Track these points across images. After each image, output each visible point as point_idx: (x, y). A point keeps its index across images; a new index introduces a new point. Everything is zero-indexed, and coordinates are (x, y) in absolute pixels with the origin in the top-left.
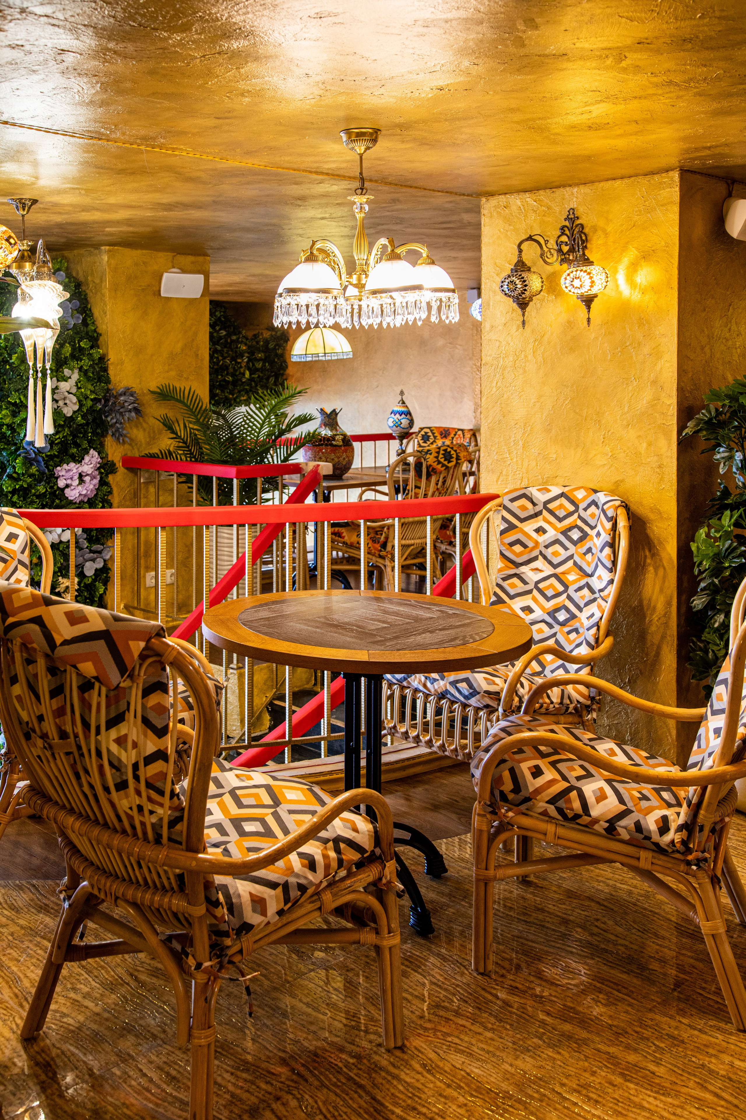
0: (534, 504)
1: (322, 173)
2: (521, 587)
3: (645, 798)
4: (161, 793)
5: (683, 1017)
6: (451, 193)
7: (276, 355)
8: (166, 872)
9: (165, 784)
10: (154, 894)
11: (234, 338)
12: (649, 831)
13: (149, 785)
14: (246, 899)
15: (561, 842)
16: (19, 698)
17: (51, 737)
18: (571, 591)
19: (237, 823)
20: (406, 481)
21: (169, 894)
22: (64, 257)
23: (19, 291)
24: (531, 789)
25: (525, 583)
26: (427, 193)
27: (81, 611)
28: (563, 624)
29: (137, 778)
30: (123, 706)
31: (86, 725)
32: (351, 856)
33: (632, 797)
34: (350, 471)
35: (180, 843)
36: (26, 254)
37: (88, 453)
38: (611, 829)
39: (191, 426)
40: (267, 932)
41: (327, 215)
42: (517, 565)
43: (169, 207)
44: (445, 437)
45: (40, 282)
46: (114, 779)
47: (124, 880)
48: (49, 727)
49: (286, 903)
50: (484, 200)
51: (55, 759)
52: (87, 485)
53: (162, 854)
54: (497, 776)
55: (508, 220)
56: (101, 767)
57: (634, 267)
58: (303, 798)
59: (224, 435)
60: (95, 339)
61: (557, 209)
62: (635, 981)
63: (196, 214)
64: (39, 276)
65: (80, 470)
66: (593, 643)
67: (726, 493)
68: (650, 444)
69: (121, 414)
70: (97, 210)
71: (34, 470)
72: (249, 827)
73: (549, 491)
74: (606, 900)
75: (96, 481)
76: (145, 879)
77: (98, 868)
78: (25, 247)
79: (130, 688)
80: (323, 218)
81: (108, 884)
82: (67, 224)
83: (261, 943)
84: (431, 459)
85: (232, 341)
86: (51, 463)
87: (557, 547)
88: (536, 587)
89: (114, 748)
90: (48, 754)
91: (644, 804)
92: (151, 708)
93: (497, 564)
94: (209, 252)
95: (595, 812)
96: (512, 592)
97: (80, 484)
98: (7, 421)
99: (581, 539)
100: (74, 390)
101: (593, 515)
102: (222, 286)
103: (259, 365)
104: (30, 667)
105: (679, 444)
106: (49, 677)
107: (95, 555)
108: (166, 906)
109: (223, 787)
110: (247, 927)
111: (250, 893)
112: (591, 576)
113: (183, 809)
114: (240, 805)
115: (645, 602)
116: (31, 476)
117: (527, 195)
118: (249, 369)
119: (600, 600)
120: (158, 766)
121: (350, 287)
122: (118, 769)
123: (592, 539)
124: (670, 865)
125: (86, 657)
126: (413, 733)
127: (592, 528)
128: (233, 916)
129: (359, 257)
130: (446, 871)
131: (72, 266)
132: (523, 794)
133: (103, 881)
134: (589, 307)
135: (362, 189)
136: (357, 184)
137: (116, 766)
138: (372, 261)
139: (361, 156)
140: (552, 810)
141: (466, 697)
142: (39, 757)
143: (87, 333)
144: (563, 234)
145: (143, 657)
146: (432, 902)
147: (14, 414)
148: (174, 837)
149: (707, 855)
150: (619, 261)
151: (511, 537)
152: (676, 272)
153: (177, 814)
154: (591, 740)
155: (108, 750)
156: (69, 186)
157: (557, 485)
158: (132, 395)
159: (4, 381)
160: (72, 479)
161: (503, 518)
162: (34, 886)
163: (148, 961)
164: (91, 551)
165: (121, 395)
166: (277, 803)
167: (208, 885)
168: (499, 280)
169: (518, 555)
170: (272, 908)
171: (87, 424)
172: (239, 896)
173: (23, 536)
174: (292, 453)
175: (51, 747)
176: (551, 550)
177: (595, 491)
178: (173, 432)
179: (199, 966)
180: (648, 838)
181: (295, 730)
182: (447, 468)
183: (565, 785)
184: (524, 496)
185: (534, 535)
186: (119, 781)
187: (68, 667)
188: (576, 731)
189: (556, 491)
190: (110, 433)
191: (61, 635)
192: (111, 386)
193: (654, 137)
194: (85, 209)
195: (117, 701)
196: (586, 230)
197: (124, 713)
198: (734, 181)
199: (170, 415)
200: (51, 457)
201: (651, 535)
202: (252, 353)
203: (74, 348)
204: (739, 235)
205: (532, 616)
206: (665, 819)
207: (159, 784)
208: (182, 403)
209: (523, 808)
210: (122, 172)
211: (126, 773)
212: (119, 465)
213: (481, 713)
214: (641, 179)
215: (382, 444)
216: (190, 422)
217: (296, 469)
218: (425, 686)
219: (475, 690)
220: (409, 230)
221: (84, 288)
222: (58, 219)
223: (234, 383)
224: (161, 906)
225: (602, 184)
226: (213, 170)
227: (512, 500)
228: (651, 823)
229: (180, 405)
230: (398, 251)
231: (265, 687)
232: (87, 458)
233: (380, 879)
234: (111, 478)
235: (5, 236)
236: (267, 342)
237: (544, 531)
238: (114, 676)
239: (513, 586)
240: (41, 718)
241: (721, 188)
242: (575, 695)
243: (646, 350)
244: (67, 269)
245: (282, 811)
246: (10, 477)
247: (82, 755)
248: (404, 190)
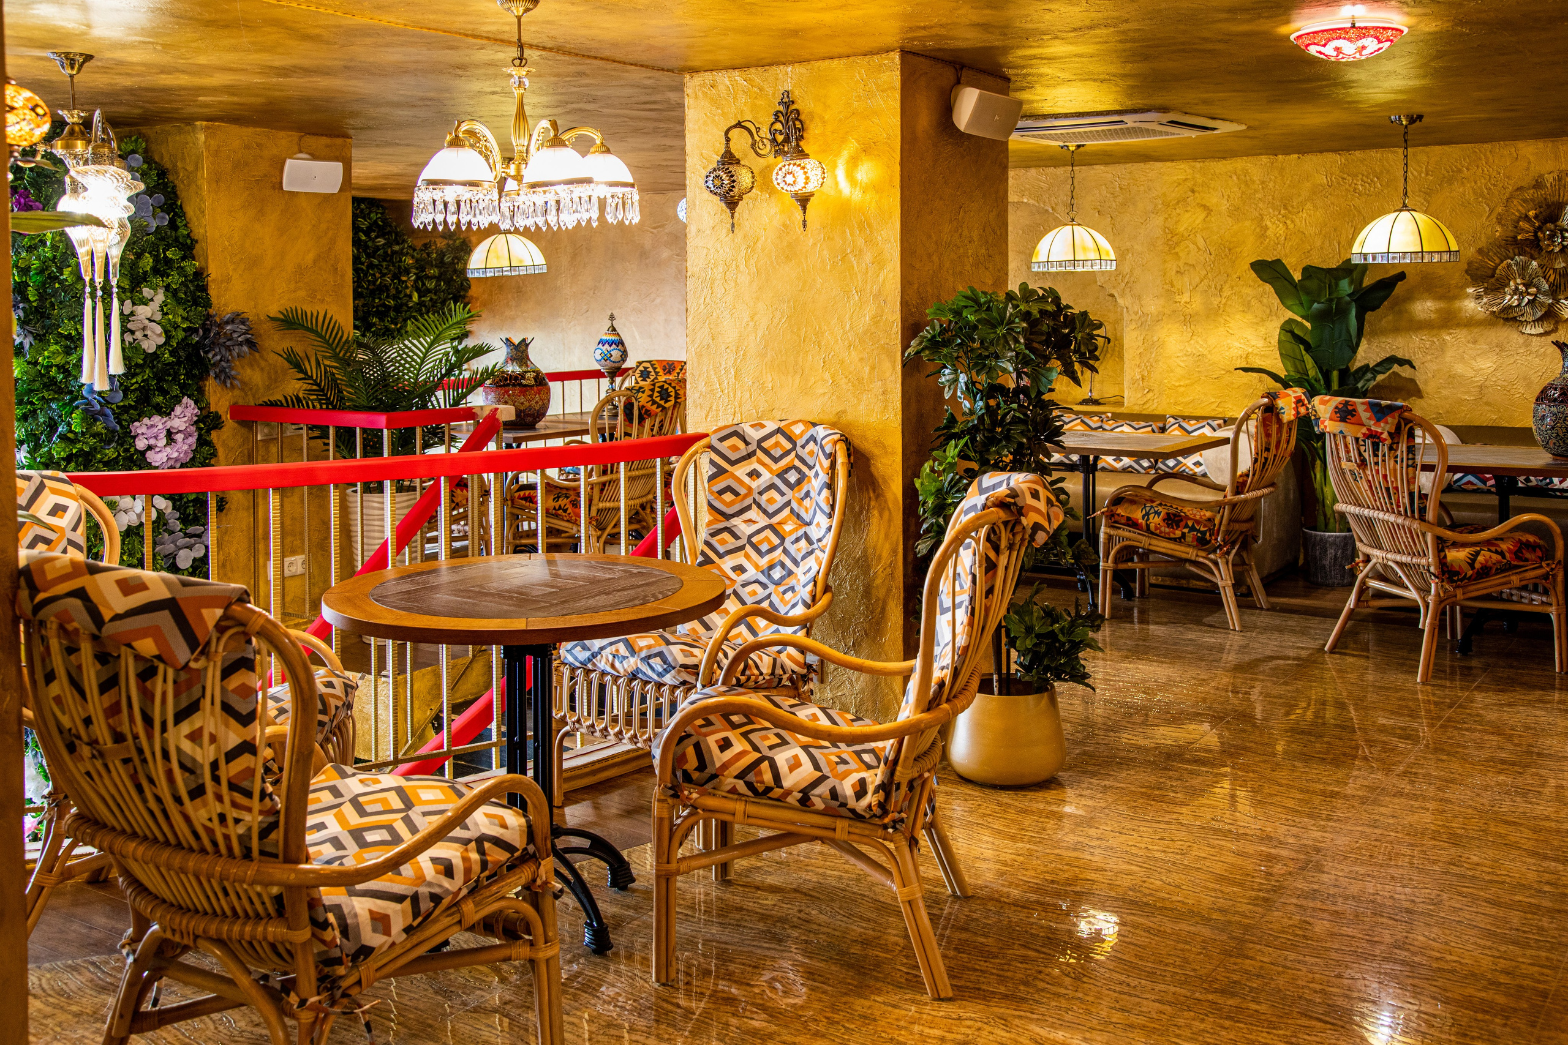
0: (747, 443)
1: (481, 37)
2: (732, 543)
3: (844, 762)
4: (249, 794)
5: (879, 995)
6: (647, 67)
7: (455, 271)
8: (259, 895)
9: (253, 782)
10: (244, 924)
11: (396, 248)
12: (845, 797)
13: (233, 787)
14: (364, 919)
15: (751, 821)
16: (58, 700)
17: (101, 740)
18: (787, 544)
19: (357, 834)
20: (613, 428)
21: (264, 922)
22: (140, 135)
23: (68, 180)
24: (718, 765)
25: (737, 537)
26: (616, 65)
27: (139, 578)
28: (778, 583)
29: (216, 779)
30: (196, 692)
31: (148, 721)
32: (498, 856)
33: (829, 762)
34: (547, 418)
35: (276, 856)
36: (77, 128)
37: (179, 402)
38: (805, 800)
39: (327, 362)
40: (393, 955)
41: (498, 89)
42: (728, 517)
43: (286, 72)
44: (669, 372)
45: (97, 167)
46: (186, 785)
47: (206, 913)
48: (101, 730)
49: (415, 918)
50: (687, 76)
51: (109, 771)
52: (179, 444)
53: (251, 870)
54: (680, 753)
55: (714, 102)
56: (169, 774)
57: (854, 162)
58: (442, 797)
59: (372, 373)
60: (188, 248)
61: (770, 91)
62: (833, 968)
63: (324, 83)
64: (97, 159)
65: (169, 425)
66: (809, 601)
67: (952, 420)
68: (873, 368)
69: (228, 349)
70: (183, 72)
71: (99, 427)
72: (371, 837)
73: (763, 426)
74: (813, 889)
75: (192, 440)
76: (233, 909)
77: (172, 905)
78: (76, 120)
79: (206, 669)
80: (494, 93)
81: (184, 922)
82: (141, 89)
83: (386, 970)
84: (643, 398)
85: (394, 253)
86: (125, 417)
87: (773, 493)
88: (749, 542)
89: (187, 746)
90: (98, 764)
91: (842, 768)
92: (233, 691)
93: (705, 516)
94: (351, 132)
95: (789, 781)
96: (721, 550)
97: (168, 444)
98: (58, 360)
99: (799, 482)
100: (158, 316)
101: (811, 453)
102: (375, 178)
103: (430, 285)
104: (73, 657)
105: (904, 366)
106: (99, 666)
107: (192, 540)
108: (259, 936)
109: (342, 796)
110: (366, 951)
111: (371, 911)
112: (809, 524)
113: (278, 812)
114: (362, 812)
115: (870, 551)
116: (95, 435)
117: (737, 72)
118: (418, 290)
119: (817, 552)
120: (244, 761)
121: (509, 181)
122: (191, 772)
123: (809, 481)
124: (867, 832)
125: (143, 633)
126: (600, 726)
127: (810, 468)
128: (348, 939)
129: (518, 142)
130: (633, 880)
131: (153, 146)
132: (710, 770)
133: (177, 920)
134: (804, 208)
135: (521, 59)
136: (514, 52)
137: (189, 768)
138: (532, 148)
139: (519, 18)
140: (741, 786)
141: (660, 675)
142: (88, 774)
143: (176, 239)
144: (777, 120)
145: (220, 628)
146: (614, 917)
147: (68, 351)
148: (269, 849)
149: (904, 815)
150: (838, 154)
151: (721, 484)
152: (898, 168)
153: (271, 819)
154: (791, 706)
155: (179, 750)
156: (138, 38)
157: (773, 419)
158: (243, 323)
159: (53, 305)
160: (156, 437)
161: (712, 462)
162: (93, 964)
163: (249, 1029)
164: (186, 535)
165: (227, 323)
166: (409, 805)
167: (314, 904)
168: (705, 173)
169: (729, 505)
170: (397, 926)
171: (179, 363)
172: (356, 915)
173: (74, 508)
174: (465, 396)
175: (102, 754)
176: (765, 497)
177: (814, 425)
178: (301, 370)
179: (302, 1003)
180: (844, 805)
181: (455, 739)
182: (664, 408)
183: (756, 755)
184: (735, 434)
185: (747, 480)
186: (194, 786)
187: (123, 649)
188: (776, 699)
189: (771, 426)
190: (212, 374)
191: (111, 609)
192: (212, 311)
193: (860, 12)
194: (164, 70)
195: (189, 685)
196: (802, 117)
197: (198, 701)
198: (963, 66)
199: (299, 349)
200: (125, 409)
201: (876, 474)
202: (422, 269)
203: (157, 260)
204: (968, 125)
205: (744, 577)
206: (862, 782)
207: (245, 784)
208: (315, 332)
209: (708, 786)
210: (209, 23)
211: (202, 775)
212: (226, 417)
213: (678, 692)
214: (860, 60)
215: (589, 384)
216: (325, 357)
217: (469, 414)
218: (613, 666)
219: (670, 665)
220: (606, 111)
221: (171, 178)
222: (127, 82)
223: (398, 309)
224: (253, 937)
225: (820, 63)
226: (335, 26)
227: (721, 440)
228: (847, 788)
229: (312, 336)
230: (565, 137)
231: (429, 697)
232: (178, 410)
233: (534, 881)
234: (214, 436)
235: (30, 105)
236: (442, 255)
237: (759, 475)
238: (182, 653)
239: (723, 542)
240: (88, 721)
241: (949, 74)
242: (790, 665)
243: (868, 258)
244: (146, 151)
245: (415, 815)
246: (63, 437)
247: (144, 761)
248: (588, 61)
